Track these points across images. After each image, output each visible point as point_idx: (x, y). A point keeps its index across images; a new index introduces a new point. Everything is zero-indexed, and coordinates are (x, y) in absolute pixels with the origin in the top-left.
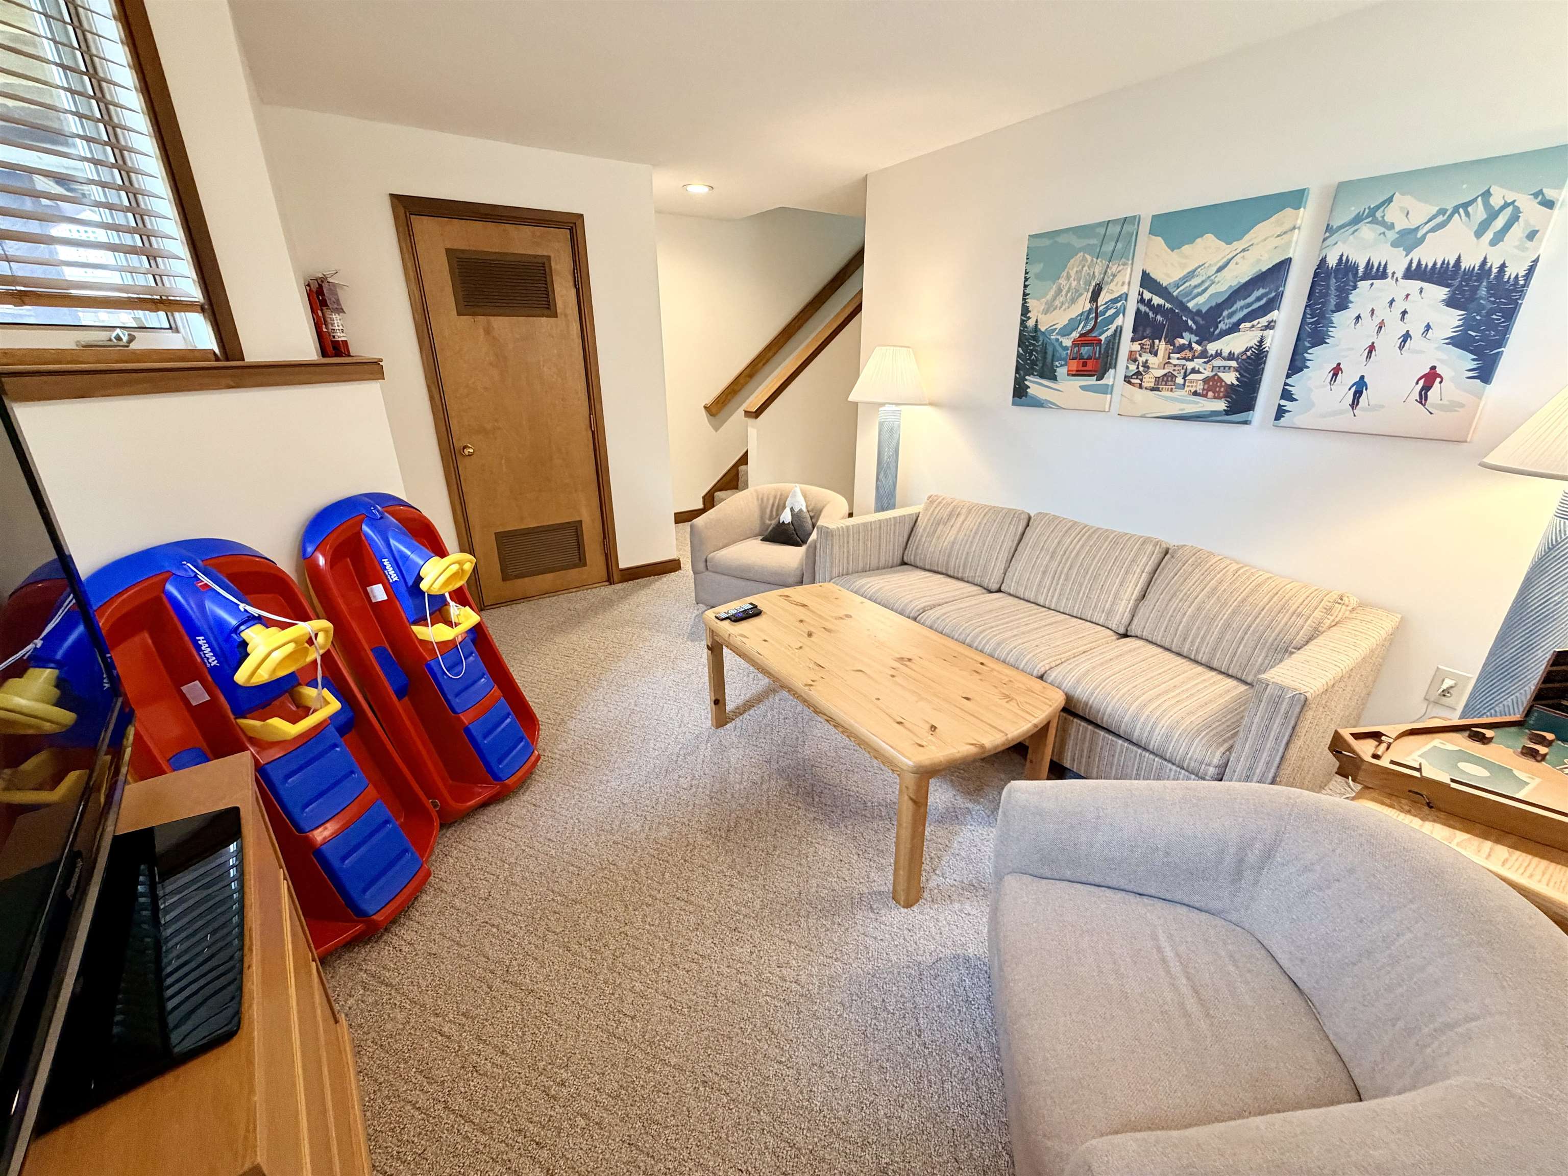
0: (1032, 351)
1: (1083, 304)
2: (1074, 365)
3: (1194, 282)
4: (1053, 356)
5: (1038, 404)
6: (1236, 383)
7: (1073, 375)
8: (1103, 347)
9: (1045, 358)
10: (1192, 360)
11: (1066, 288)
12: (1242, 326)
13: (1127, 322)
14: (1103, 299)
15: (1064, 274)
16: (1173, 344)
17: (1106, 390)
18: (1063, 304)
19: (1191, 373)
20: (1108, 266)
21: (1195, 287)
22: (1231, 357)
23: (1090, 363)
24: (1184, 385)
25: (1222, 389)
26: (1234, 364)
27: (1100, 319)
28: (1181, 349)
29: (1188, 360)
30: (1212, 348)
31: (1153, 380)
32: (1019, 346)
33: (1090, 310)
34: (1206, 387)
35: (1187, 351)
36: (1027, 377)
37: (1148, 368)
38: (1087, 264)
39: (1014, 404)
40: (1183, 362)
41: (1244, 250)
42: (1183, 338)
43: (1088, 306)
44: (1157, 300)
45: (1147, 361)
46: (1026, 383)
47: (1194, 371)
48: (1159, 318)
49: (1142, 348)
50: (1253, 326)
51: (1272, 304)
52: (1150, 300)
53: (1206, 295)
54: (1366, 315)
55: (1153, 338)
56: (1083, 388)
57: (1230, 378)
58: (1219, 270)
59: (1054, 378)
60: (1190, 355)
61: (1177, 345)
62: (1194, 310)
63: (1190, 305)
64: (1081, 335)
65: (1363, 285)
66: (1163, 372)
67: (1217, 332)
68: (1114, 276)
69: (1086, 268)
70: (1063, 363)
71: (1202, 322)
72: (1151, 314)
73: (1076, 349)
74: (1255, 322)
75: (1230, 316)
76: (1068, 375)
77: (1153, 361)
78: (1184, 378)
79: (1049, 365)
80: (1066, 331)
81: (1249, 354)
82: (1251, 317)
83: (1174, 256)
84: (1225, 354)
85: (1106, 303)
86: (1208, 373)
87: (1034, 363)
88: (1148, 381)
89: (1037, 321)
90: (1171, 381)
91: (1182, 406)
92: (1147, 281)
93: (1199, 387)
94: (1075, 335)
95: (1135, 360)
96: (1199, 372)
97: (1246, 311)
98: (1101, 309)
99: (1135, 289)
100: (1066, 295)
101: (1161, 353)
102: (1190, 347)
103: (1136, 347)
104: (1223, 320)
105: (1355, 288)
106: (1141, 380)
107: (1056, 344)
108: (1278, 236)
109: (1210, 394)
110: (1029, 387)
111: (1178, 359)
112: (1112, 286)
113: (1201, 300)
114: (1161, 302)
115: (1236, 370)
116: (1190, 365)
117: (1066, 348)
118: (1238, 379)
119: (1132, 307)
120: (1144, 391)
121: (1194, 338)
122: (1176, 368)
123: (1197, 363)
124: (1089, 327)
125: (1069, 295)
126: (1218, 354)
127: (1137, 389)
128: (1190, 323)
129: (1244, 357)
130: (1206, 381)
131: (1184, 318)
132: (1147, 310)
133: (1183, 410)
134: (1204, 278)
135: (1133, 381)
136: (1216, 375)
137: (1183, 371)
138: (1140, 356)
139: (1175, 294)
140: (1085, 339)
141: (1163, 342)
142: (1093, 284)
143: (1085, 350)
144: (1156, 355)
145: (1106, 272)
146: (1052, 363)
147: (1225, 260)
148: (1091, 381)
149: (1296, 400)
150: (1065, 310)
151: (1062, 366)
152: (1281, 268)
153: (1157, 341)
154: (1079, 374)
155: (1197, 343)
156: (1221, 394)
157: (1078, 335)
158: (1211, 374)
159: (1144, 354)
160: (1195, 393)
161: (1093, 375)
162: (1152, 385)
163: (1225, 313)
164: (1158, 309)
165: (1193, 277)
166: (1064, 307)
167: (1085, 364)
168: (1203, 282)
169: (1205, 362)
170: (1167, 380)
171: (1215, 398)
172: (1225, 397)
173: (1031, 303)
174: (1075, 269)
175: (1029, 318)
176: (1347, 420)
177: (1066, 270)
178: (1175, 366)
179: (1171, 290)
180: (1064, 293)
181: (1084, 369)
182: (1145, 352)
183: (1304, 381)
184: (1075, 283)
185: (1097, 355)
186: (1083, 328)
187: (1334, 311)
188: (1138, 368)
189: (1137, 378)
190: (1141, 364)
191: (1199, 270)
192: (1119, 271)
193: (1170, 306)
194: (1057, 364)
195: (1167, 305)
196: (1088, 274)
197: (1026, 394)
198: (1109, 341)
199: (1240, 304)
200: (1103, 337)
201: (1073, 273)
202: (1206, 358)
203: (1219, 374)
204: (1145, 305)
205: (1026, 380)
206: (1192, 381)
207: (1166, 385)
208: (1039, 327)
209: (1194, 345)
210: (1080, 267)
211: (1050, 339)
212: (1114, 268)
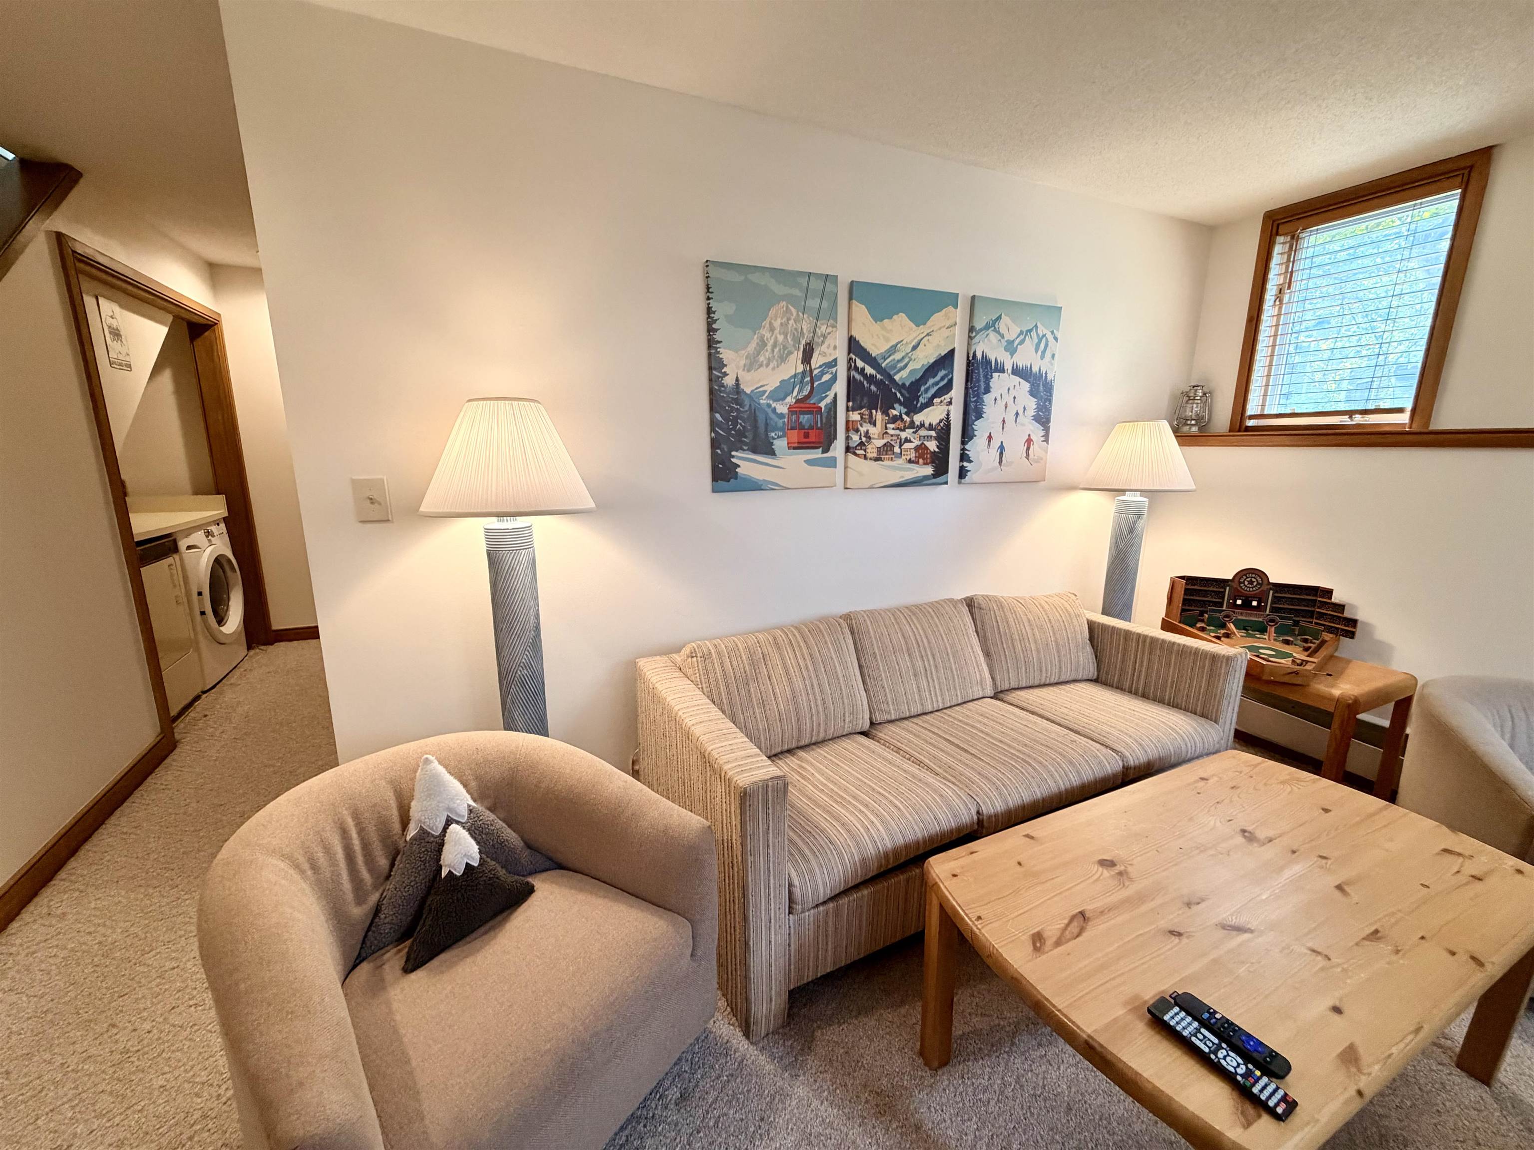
0: (736, 418)
1: (794, 366)
2: (795, 435)
3: (897, 356)
4: (767, 425)
5: (755, 486)
6: (937, 450)
7: (795, 448)
8: (825, 415)
9: (755, 427)
10: (904, 430)
11: (772, 342)
12: (935, 401)
13: (840, 388)
14: (817, 361)
15: (766, 323)
16: (888, 415)
17: (832, 463)
18: (769, 361)
19: (904, 442)
20: (816, 325)
21: (899, 361)
22: (931, 428)
23: (812, 434)
24: (901, 453)
25: (929, 456)
26: (933, 433)
27: (816, 384)
28: (894, 419)
29: (901, 430)
30: (918, 418)
31: (876, 450)
32: (712, 409)
33: (804, 373)
34: (917, 455)
35: (899, 422)
36: (733, 453)
37: (870, 438)
38: (793, 318)
39: (714, 490)
40: (897, 432)
41: (928, 335)
42: (895, 409)
43: (800, 368)
44: (869, 370)
45: (868, 431)
46: (733, 460)
47: (907, 440)
48: (873, 387)
49: (862, 418)
50: (941, 402)
51: (949, 384)
52: (863, 369)
53: (907, 370)
54: (999, 398)
55: (870, 409)
56: (809, 462)
57: (932, 446)
58: (915, 348)
59: (771, 453)
60: (902, 426)
61: (891, 416)
62: (900, 383)
63: (897, 378)
64: (798, 401)
65: (995, 375)
66: (884, 442)
67: (919, 405)
68: (824, 337)
69: (791, 322)
70: (780, 434)
71: (907, 395)
72: (865, 383)
73: (794, 417)
74: (942, 398)
75: (926, 391)
76: (789, 448)
77: (874, 431)
78: (900, 447)
79: (764, 437)
80: (780, 393)
81: (942, 424)
82: (937, 395)
83: (876, 327)
84: (927, 425)
85: (820, 367)
86: (917, 443)
87: (741, 434)
88: (872, 452)
89: (737, 380)
90: (891, 450)
91: (902, 473)
92: (855, 348)
93: (913, 455)
94: (790, 400)
95: (857, 431)
96: (910, 441)
97: (936, 388)
98: (815, 372)
99: (841, 355)
100: (773, 351)
101: (879, 423)
102: (900, 418)
103: (855, 416)
104: (922, 394)
105: (992, 378)
106: (865, 451)
107: (769, 411)
108: (948, 328)
109: (921, 461)
110: (739, 466)
111: (893, 429)
112: (824, 348)
113: (904, 374)
114: (873, 372)
115: (936, 439)
116: (904, 435)
117: (781, 416)
118: (938, 447)
120: (868, 462)
121: (904, 410)
122: (894, 438)
123: (907, 434)
124: (806, 392)
125: (776, 350)
126: (922, 425)
127: (863, 460)
128: (899, 395)
129: (939, 428)
130: (917, 449)
131: (893, 391)
132: (862, 379)
133: (903, 477)
134: (903, 354)
135: (858, 452)
136: (923, 443)
137: (898, 441)
138: (862, 426)
139: (883, 365)
140: (802, 406)
141: (879, 413)
142: (803, 342)
143: (805, 419)
144: (875, 425)
145: (814, 332)
146: (767, 435)
147: (916, 341)
148: (817, 454)
149: (972, 462)
150: (773, 369)
151: (778, 437)
152: (949, 358)
153: (874, 411)
154: (802, 445)
155: (907, 414)
156: (929, 461)
157: (794, 401)
158: (919, 443)
159: (864, 424)
160: (910, 461)
161: (818, 448)
162: (875, 455)
163: (923, 388)
164: (871, 379)
165: (895, 352)
166: (771, 365)
167: (807, 436)
168: (903, 358)
169: (913, 432)
170: (887, 451)
171: (924, 464)
172: (932, 462)
173: (726, 354)
174: (779, 321)
175: (725, 374)
176: (996, 476)
177: (768, 320)
178: (892, 436)
179: (881, 361)
180: (769, 348)
181: (806, 440)
182: (865, 422)
183: (976, 447)
184: (781, 338)
185: (819, 425)
186: (799, 393)
187: (984, 394)
188: (860, 438)
189: (861, 449)
190: (863, 434)
191: (899, 346)
192: (829, 333)
193: (881, 377)
194: (773, 434)
195: (878, 376)
196: (796, 329)
197: (736, 476)
198: (830, 409)
199: (931, 381)
200: (822, 405)
201: (777, 324)
202: (914, 428)
203: (925, 442)
204: (859, 373)
205: (733, 457)
206: (906, 450)
207: (886, 454)
208: (742, 386)
209: (904, 416)
210: (785, 319)
211: (759, 404)
212: (824, 328)
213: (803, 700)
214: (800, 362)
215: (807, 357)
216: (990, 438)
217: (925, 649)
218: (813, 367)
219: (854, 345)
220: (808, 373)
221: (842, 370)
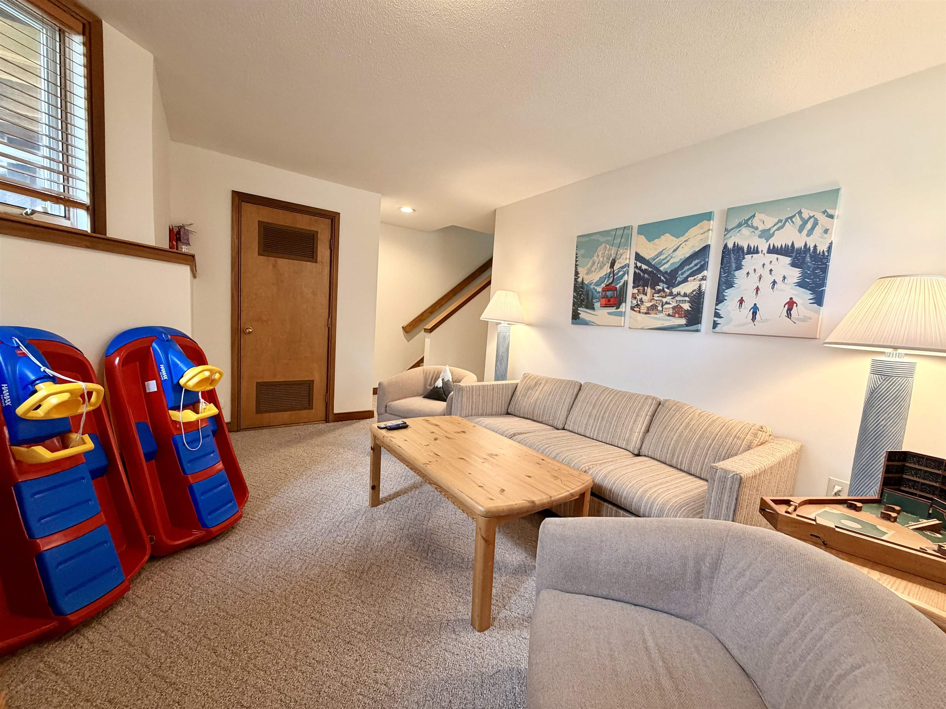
0: (581, 294)
1: (607, 270)
2: (604, 301)
3: (662, 257)
4: (592, 296)
5: (585, 323)
6: (689, 309)
7: (603, 307)
8: (618, 291)
9: (588, 298)
10: (665, 297)
11: (597, 261)
12: (689, 279)
13: (630, 278)
14: (616, 267)
15: (596, 255)
16: (655, 289)
17: (621, 314)
18: (596, 269)
19: (665, 304)
20: (618, 250)
21: (663, 260)
22: (685, 295)
23: (612, 300)
24: (662, 310)
25: (683, 313)
26: (687, 299)
27: (615, 277)
28: (659, 291)
29: (663, 297)
30: (675, 290)
31: (646, 308)
32: (574, 292)
33: (610, 272)
34: (674, 311)
35: (662, 293)
36: (579, 309)
37: (643, 302)
38: (607, 250)
39: (573, 323)
40: (661, 298)
41: (685, 241)
42: (659, 286)
43: (609, 271)
44: (644, 267)
45: (642, 298)
46: (578, 311)
47: (667, 303)
48: (646, 276)
49: (638, 291)
50: (695, 279)
51: (703, 267)
52: (641, 267)
53: (669, 264)
54: (751, 272)
55: (644, 286)
56: (609, 313)
57: (686, 306)
58: (675, 251)
59: (593, 309)
60: (664, 295)
61: (657, 289)
62: (664, 271)
63: (662, 269)
64: (606, 285)
65: (748, 257)
66: (650, 304)
67: (676, 282)
68: (621, 255)
69: (607, 251)
70: (598, 300)
71: (668, 277)
72: (642, 274)
73: (604, 293)
74: (696, 277)
75: (682, 274)
76: (601, 307)
77: (645, 298)
78: (662, 307)
79: (590, 301)
80: (598, 284)
81: (694, 293)
82: (692, 274)
83: (650, 245)
84: (682, 293)
85: (618, 269)
86: (674, 304)
87: (582, 301)
88: (643, 309)
89: (583, 279)
90: (655, 308)
91: (662, 322)
92: (638, 257)
93: (671, 312)
94: (603, 285)
95: (635, 298)
96: (669, 303)
97: (690, 271)
98: (615, 272)
99: (633, 261)
100: (597, 265)
101: (649, 294)
102: (663, 290)
103: (636, 291)
104: (679, 276)
105: (744, 258)
106: (640, 308)
107: (594, 290)
108: (702, 234)
109: (677, 315)
110: (580, 314)
111: (658, 297)
112: (621, 260)
113: (666, 266)
114: (646, 267)
115: (689, 302)
116: (665, 300)
117: (599, 292)
118: (690, 307)
119: (632, 271)
120: (641, 314)
121: (665, 286)
122: (657, 302)
123: (668, 299)
124: (610, 281)
125: (599, 265)
126: (679, 294)
127: (638, 314)
128: (662, 278)
129: (692, 295)
130: (674, 308)
131: (659, 276)
132: (640, 272)
133: (663, 324)
134: (667, 255)
135: (635, 309)
136: (679, 305)
137: (661, 303)
138: (638, 295)
139: (653, 263)
140: (608, 288)
141: (649, 288)
142: (611, 259)
143: (609, 293)
144: (646, 295)
145: (617, 254)
146: (592, 301)
147: (676, 246)
148: (613, 310)
149: (722, 317)
150: (597, 272)
151: (597, 302)
152: (706, 249)
153: (646, 288)
154: (606, 306)
155: (668, 288)
156: (683, 315)
157: (605, 285)
158: (676, 305)
159: (640, 295)
160: (669, 315)
161: (614, 307)
162: (646, 311)
163: (680, 273)
164: (645, 271)
165: (661, 255)
166: (596, 271)
167: (609, 301)
168: (666, 257)
169: (672, 298)
170: (653, 309)
171: (679, 317)
172: (685, 316)
173: (580, 269)
174: (601, 252)
175: (579, 277)
176: (751, 328)
177: (597, 253)
178: (657, 300)
179: (651, 261)
180: (596, 264)
181: (609, 303)
182: (640, 294)
183: (726, 308)
184: (601, 259)
185: (615, 296)
186: (607, 282)
187: (735, 271)
188: (637, 302)
189: (637, 308)
190: (639, 300)
191: (664, 251)
192: (624, 253)
193: (651, 270)
194: (594, 301)
195: (649, 269)
196: (608, 254)
197: (579, 318)
198: (621, 288)
199: (687, 268)
200: (618, 286)
201: (600, 254)
202: (672, 296)
203: (680, 304)
204: (638, 269)
205: (578, 310)
206: (666, 309)
207: (653, 311)
208: (584, 281)
209: (666, 290)
210: (604, 251)
211: (590, 288)
212: (621, 251)
214: (609, 268)
215: (612, 265)
216: (741, 301)
218: (615, 269)
220: (612, 273)
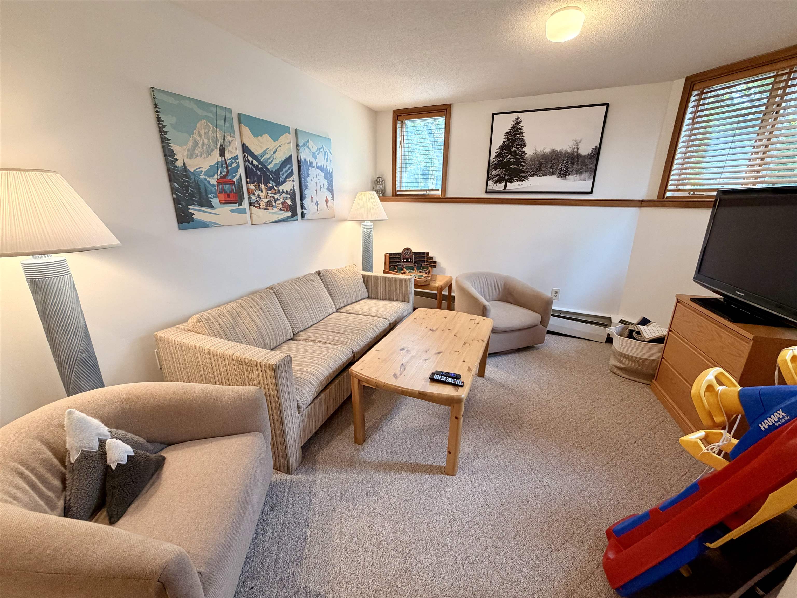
0: (187, 186)
1: (215, 158)
2: (222, 197)
3: (267, 156)
4: (206, 190)
5: (204, 225)
6: (291, 204)
7: (224, 204)
8: (237, 186)
9: (199, 191)
10: (276, 194)
11: (201, 142)
12: (287, 180)
13: (241, 171)
14: (228, 156)
15: (196, 131)
16: (267, 186)
17: (244, 211)
18: (201, 153)
19: (277, 200)
20: (224, 135)
21: (268, 159)
22: (287, 193)
23: (232, 196)
24: (276, 206)
25: (288, 207)
26: (288, 196)
27: (229, 168)
28: (270, 189)
30: (281, 188)
31: (264, 204)
32: (170, 180)
33: (222, 161)
34: (283, 206)
35: (273, 190)
36: (189, 207)
37: (260, 198)
38: (211, 130)
39: (180, 229)
40: (273, 195)
41: (280, 146)
42: (270, 183)
43: (220, 159)
44: (255, 163)
45: (259, 194)
46: (189, 211)
47: (278, 199)
48: (258, 171)
49: (255, 187)
50: (290, 180)
52: (252, 162)
55: (258, 183)
56: (232, 211)
57: (289, 202)
58: (275, 152)
59: (211, 206)
60: (274, 192)
61: (269, 187)
62: (271, 170)
63: (269, 167)
64: (221, 177)
65: (310, 168)
66: (267, 200)
67: (281, 181)
68: (230, 142)
69: (210, 132)
70: (214, 195)
71: (275, 177)
72: (254, 169)
73: (220, 186)
74: (290, 178)
75: (283, 174)
76: (220, 203)
77: (262, 194)
78: (275, 203)
79: (205, 197)
80: (211, 172)
81: (292, 191)
82: (288, 177)
83: (255, 140)
84: (285, 192)
85: (230, 159)
86: (282, 200)
87: (192, 195)
88: (262, 205)
89: (184, 163)
90: (271, 204)
91: (278, 216)
93: (281, 206)
94: (217, 177)
95: (254, 194)
96: (279, 200)
97: (287, 173)
98: (228, 162)
99: (239, 153)
101: (264, 190)
102: (273, 188)
103: (252, 187)
104: (281, 176)
105: (309, 170)
106: (259, 204)
107: (206, 182)
108: (288, 144)
109: (285, 209)
110: (194, 214)
111: (271, 193)
112: (230, 149)
113: (272, 165)
114: (257, 164)
115: (290, 198)
116: (276, 196)
117: (213, 185)
118: (291, 202)
120: (262, 211)
121: (274, 184)
122: (271, 198)
124: (225, 173)
125: (204, 148)
126: (283, 192)
127: (259, 210)
128: (271, 176)
129: (291, 193)
130: (283, 203)
131: (268, 174)
132: (252, 167)
133: (278, 218)
134: (270, 155)
135: (256, 205)
136: (285, 201)
137: (274, 199)
138: (256, 191)
139: (261, 160)
140: (224, 180)
141: (263, 185)
142: (219, 144)
143: (226, 187)
144: (262, 191)
145: (224, 139)
146: (207, 196)
147: (275, 149)
148: (235, 207)
150: (204, 158)
151: (214, 198)
153: (260, 184)
154: (227, 202)
156: (288, 209)
157: (219, 177)
158: (283, 201)
159: (257, 191)
160: (280, 210)
161: (236, 203)
162: (264, 207)
163: (281, 173)
164: (256, 167)
165: (266, 154)
166: (203, 156)
168: (270, 157)
169: (280, 195)
170: (269, 205)
171: (287, 211)
172: (290, 210)
173: (175, 147)
175: (176, 160)
178: (271, 197)
179: (260, 158)
180: (200, 145)
181: (229, 199)
182: (257, 190)
183: (307, 202)
184: (206, 141)
185: (235, 191)
186: (221, 173)
187: (307, 177)
188: (256, 198)
189: (257, 204)
190: (257, 196)
191: (267, 151)
192: (232, 141)
193: (261, 167)
194: (210, 196)
195: (260, 166)
196: (214, 137)
197: (193, 220)
198: (239, 183)
199: (284, 170)
200: (235, 180)
201: (202, 132)
202: (280, 193)
203: (286, 200)
204: (251, 164)
205: (189, 209)
206: (278, 204)
207: (269, 206)
208: (188, 168)
209: (275, 187)
210: (207, 130)
211: (200, 178)
212: (229, 137)
213: (264, 331)
214: (219, 155)
215: (222, 153)
216: (312, 198)
217: (308, 297)
218: (226, 159)
219: (245, 148)
220: (224, 162)
221: (241, 161)
